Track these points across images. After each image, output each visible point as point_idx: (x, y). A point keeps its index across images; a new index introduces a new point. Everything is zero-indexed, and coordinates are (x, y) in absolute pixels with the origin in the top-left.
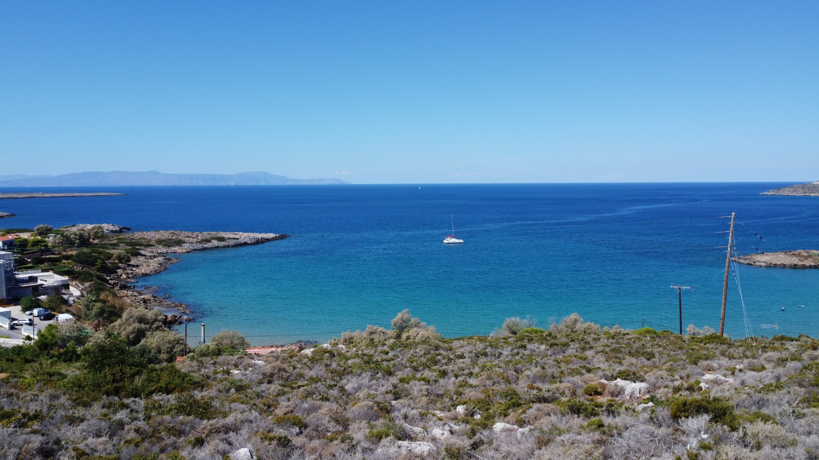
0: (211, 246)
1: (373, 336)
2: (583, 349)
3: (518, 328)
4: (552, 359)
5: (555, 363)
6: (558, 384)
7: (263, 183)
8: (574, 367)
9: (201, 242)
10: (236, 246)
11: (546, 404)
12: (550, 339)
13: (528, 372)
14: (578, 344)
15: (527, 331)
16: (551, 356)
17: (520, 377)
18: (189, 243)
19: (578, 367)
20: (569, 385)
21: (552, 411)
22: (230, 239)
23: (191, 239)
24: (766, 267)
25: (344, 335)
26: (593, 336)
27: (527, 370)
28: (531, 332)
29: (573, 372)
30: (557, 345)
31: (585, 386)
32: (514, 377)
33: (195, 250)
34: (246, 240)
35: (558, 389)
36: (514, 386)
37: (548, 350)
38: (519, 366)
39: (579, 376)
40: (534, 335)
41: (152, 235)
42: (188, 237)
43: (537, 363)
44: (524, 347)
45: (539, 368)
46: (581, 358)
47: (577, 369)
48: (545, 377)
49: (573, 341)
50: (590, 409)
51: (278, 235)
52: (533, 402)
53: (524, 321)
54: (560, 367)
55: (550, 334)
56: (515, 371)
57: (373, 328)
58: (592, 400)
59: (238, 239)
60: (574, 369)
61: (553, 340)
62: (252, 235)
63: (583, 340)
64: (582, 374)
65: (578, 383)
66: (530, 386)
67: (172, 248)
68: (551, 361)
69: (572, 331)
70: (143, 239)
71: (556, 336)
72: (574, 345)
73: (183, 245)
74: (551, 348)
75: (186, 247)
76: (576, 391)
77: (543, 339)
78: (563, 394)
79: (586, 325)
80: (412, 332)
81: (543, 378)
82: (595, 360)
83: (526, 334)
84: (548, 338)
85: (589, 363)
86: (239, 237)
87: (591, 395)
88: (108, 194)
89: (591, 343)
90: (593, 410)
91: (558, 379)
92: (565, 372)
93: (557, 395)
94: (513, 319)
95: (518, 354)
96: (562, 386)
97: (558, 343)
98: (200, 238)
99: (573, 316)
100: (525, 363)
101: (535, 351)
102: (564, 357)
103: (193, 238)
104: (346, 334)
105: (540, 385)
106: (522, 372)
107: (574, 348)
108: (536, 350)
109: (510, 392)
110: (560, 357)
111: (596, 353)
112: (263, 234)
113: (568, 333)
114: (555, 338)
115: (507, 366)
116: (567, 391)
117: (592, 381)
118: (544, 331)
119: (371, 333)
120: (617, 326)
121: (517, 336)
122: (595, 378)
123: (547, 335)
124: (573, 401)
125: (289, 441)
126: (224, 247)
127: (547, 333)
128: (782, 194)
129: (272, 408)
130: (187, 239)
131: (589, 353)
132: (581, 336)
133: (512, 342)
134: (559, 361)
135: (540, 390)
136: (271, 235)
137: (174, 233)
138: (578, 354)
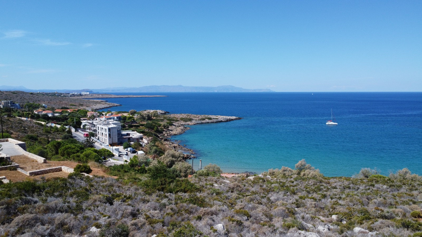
0: (205, 122)
1: (285, 172)
2: (411, 190)
3: (369, 174)
5: (392, 196)
6: (394, 209)
7: (231, 91)
8: (404, 200)
9: (201, 120)
10: (217, 122)
11: (387, 220)
12: (389, 182)
13: (375, 200)
14: (408, 186)
15: (375, 177)
16: (390, 192)
17: (370, 202)
18: (195, 120)
19: (407, 200)
20: (401, 210)
21: (391, 225)
22: (214, 118)
23: (196, 118)
25: (270, 170)
26: (418, 182)
28: (377, 177)
29: (404, 203)
30: (394, 186)
31: (412, 212)
32: (366, 202)
33: (198, 124)
34: (221, 120)
35: (394, 212)
36: (366, 207)
37: (388, 188)
38: (370, 196)
39: (408, 206)
40: (379, 179)
41: (179, 116)
42: (195, 117)
43: (381, 195)
44: (373, 186)
45: (382, 198)
46: (409, 195)
47: (407, 201)
48: (386, 204)
49: (404, 184)
50: (415, 226)
51: (237, 117)
52: (378, 218)
53: (373, 170)
54: (395, 199)
56: (367, 199)
57: (285, 168)
58: (417, 221)
59: (218, 119)
60: (404, 201)
61: (391, 183)
62: (225, 117)
63: (411, 185)
64: (409, 205)
65: (407, 209)
66: (376, 208)
67: (187, 122)
68: (390, 195)
69: (404, 179)
70: (175, 117)
72: (405, 187)
73: (192, 121)
74: (390, 187)
75: (194, 122)
76: (406, 214)
77: (385, 182)
78: (397, 215)
79: (413, 175)
80: (307, 172)
81: (385, 204)
82: (418, 197)
85: (415, 198)
86: (218, 118)
87: (415, 217)
88: (160, 96)
89: (416, 186)
90: (418, 227)
91: (395, 206)
92: (399, 202)
93: (394, 215)
94: (366, 169)
95: (369, 189)
96: (397, 210)
98: (200, 118)
99: (404, 170)
100: (374, 195)
101: (380, 188)
102: (398, 193)
103: (197, 118)
104: (271, 170)
105: (383, 208)
106: (371, 200)
107: (405, 189)
109: (364, 211)
110: (396, 193)
111: (420, 193)
112: (230, 117)
113: (401, 180)
114: (393, 182)
115: (362, 196)
116: (400, 214)
117: (416, 209)
118: (385, 177)
119: (284, 171)
121: (368, 179)
122: (418, 208)
124: (404, 220)
125: (242, 223)
126: (211, 123)
127: (388, 179)
129: (234, 205)
130: (194, 118)
131: (415, 193)
132: (409, 182)
133: (366, 182)
134: (395, 195)
135: (383, 211)
136: (234, 117)
137: (188, 115)
138: (407, 192)
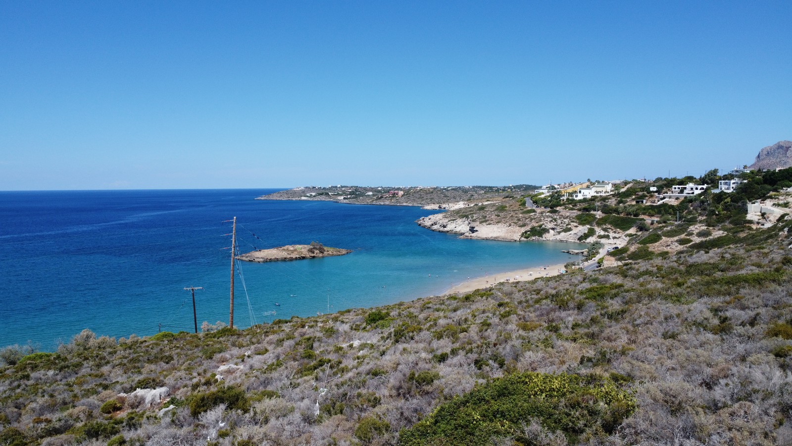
2: (99, 366)
3: (17, 357)
4: (62, 383)
5: (66, 387)
6: (71, 410)
8: (89, 388)
11: (59, 436)
12: (60, 363)
13: (33, 405)
14: (92, 361)
15: (29, 359)
16: (61, 380)
17: (23, 412)
19: (94, 386)
20: (84, 407)
21: (66, 442)
24: (264, 262)
26: (109, 350)
27: (31, 403)
28: (34, 359)
29: (88, 393)
30: (68, 367)
31: (102, 405)
32: (15, 414)
35: (71, 416)
36: (15, 425)
37: (57, 374)
38: (21, 400)
39: (95, 396)
40: (38, 361)
43: (44, 391)
44: (27, 377)
45: (46, 397)
46: (96, 376)
47: (93, 388)
48: (55, 405)
49: (86, 359)
50: (109, 428)
52: (42, 437)
53: (25, 347)
54: (72, 391)
55: (59, 357)
56: (16, 407)
58: (111, 418)
60: (88, 390)
61: (63, 363)
63: (97, 356)
64: (97, 393)
65: (94, 403)
66: (36, 421)
68: (61, 386)
69: (85, 349)
71: (66, 358)
72: (87, 363)
74: (60, 371)
76: (92, 412)
77: (50, 363)
78: (77, 419)
79: (100, 339)
81: (52, 408)
82: (112, 375)
83: (28, 362)
84: (57, 361)
85: (106, 379)
87: (109, 412)
89: (107, 357)
90: (113, 428)
91: (71, 405)
92: (79, 394)
93: (71, 422)
94: (10, 347)
95: (19, 386)
96: (76, 411)
97: (69, 365)
99: (84, 333)
100: (29, 395)
101: (41, 379)
102: (77, 378)
105: (48, 416)
106: (25, 406)
107: (88, 367)
108: (43, 377)
109: (11, 433)
110: (72, 379)
111: (113, 368)
113: (80, 352)
114: (65, 359)
115: (5, 404)
116: (82, 416)
117: (110, 397)
118: (51, 355)
120: (133, 335)
121: (16, 365)
122: (112, 394)
123: (54, 358)
124: (89, 424)
127: (55, 356)
128: (272, 199)
131: (105, 369)
132: (95, 352)
133: (11, 374)
134: (72, 384)
135: (49, 421)
138: (93, 372)
